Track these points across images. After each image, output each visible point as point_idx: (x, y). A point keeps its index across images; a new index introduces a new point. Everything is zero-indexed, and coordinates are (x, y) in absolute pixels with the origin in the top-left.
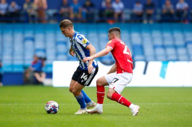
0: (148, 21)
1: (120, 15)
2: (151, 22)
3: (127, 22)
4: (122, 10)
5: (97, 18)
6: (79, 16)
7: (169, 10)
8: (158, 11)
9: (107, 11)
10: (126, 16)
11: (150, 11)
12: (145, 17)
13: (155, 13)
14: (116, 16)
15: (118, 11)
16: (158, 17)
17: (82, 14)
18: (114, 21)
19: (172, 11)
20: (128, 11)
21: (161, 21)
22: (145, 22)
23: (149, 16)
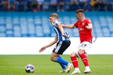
0: (61, 10)
1: (41, 6)
2: (63, 11)
3: (46, 10)
4: (43, 3)
5: (26, 8)
6: (14, 7)
7: (74, 2)
8: (68, 3)
9: (33, 3)
10: (46, 7)
11: (62, 3)
12: (58, 7)
13: (65, 5)
14: (39, 7)
15: (40, 3)
16: (67, 7)
17: (16, 5)
18: (37, 10)
19: (77, 3)
20: (46, 3)
21: (69, 10)
22: (59, 10)
23: (61, 7)
